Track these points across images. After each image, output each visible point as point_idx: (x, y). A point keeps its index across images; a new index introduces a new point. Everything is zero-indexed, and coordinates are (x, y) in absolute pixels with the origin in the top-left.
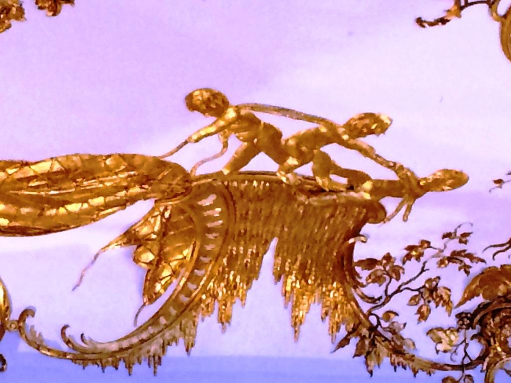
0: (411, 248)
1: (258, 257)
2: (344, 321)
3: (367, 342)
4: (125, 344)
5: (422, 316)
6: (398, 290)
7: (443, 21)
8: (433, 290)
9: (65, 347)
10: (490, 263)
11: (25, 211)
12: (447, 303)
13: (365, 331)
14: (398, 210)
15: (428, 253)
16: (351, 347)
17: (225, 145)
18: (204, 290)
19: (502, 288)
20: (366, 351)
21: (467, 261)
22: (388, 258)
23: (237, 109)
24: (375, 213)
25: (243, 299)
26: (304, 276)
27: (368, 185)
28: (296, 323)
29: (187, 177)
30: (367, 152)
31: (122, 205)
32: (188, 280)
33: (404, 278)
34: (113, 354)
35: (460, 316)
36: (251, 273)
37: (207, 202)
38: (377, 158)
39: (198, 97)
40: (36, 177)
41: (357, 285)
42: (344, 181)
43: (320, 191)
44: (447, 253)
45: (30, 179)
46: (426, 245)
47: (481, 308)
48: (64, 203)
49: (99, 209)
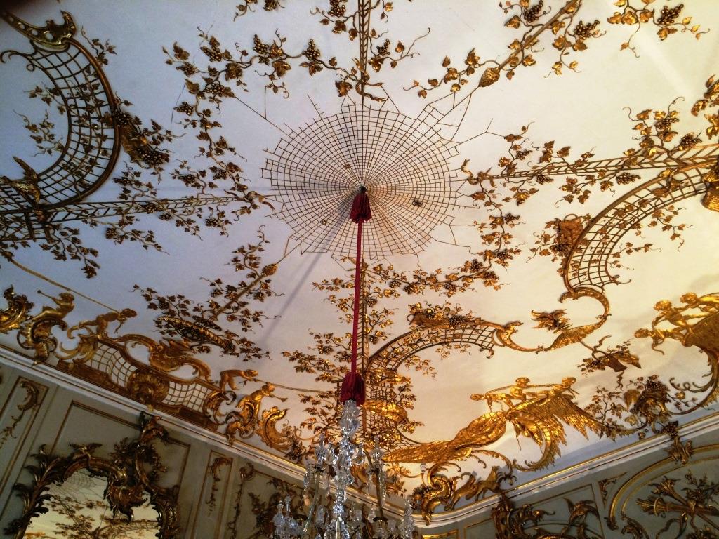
0: (593, 400)
1: (556, 421)
2: (598, 428)
3: (608, 432)
8: (615, 407)
10: (623, 392)
11: (484, 438)
12: (624, 409)
13: (605, 428)
16: (605, 435)
19: (636, 397)
21: (615, 395)
22: (591, 405)
24: (567, 397)
25: (565, 434)
28: (585, 435)
33: (604, 408)
34: (541, 464)
35: (631, 411)
36: (560, 426)
41: (591, 416)
47: (634, 406)
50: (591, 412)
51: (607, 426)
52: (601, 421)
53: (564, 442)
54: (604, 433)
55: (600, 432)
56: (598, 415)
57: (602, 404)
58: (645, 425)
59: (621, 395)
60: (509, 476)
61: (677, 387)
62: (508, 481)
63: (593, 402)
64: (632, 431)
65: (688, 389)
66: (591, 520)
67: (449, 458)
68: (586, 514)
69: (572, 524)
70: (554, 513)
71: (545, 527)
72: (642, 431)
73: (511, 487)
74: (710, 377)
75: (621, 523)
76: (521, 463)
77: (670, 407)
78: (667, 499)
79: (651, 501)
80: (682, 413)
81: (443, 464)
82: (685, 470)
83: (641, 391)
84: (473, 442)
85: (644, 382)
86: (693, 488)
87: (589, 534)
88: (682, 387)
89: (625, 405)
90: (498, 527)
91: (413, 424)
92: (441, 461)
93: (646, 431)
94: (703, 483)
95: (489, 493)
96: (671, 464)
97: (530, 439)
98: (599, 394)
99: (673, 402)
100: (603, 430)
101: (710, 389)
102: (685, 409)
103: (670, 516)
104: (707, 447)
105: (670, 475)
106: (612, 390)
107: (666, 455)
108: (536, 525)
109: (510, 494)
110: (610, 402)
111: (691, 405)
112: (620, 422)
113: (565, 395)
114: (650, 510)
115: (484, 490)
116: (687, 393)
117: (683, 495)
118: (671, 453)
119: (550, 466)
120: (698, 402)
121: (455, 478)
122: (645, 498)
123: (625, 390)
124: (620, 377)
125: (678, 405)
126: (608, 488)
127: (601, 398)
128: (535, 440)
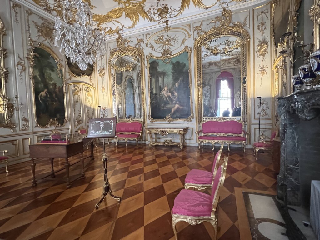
50: (147, 13)
52: (150, 16)
56: (149, 14)
57: (151, 11)
58: (161, 19)
59: (157, 9)
60: (121, 30)
61: (171, 10)
62: (121, 31)
63: (149, 10)
64: (157, 21)
65: (174, 11)
66: (142, 44)
67: (104, 21)
68: (141, 42)
69: (137, 45)
70: (133, 41)
71: (130, 45)
72: (159, 21)
73: (122, 33)
74: (180, 8)
75: (149, 45)
77: (168, 15)
78: (161, 40)
79: (157, 40)
80: (170, 18)
81: (102, 23)
82: (167, 34)
83: (162, 9)
84: (112, 17)
85: (164, 6)
86: (168, 38)
87: (141, 47)
88: (173, 10)
89: (157, 13)
90: (118, 44)
91: (92, 6)
92: (101, 22)
93: (160, 21)
94: (170, 37)
95: (115, 34)
96: (164, 32)
97: (130, 19)
98: (151, 7)
99: (169, 14)
100: (150, 19)
101: (179, 12)
102: (171, 16)
103: (161, 44)
104: (173, 28)
105: (163, 35)
106: (155, 7)
107: (164, 29)
108: (128, 44)
109: (122, 35)
110: (153, 11)
111: (173, 16)
112: (155, 18)
113: (142, 6)
114: (156, 43)
115: (114, 33)
116: (173, 12)
117: (165, 40)
118: (165, 28)
119: (134, 28)
120: (175, 15)
121: (106, 28)
122: (156, 40)
123: (158, 8)
124: (158, 3)
125: (170, 15)
126: (147, 36)
127: (151, 9)
128: (131, 19)
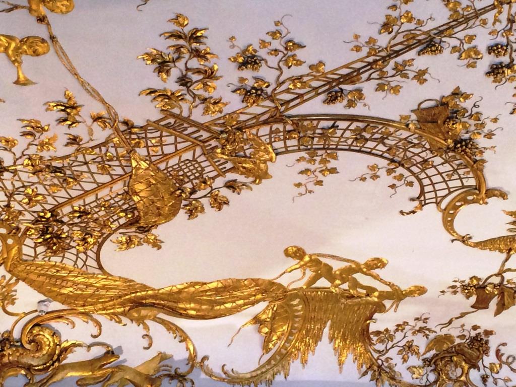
0: (398, 326)
1: (321, 330)
2: (365, 363)
3: (377, 373)
4: (254, 374)
5: (405, 360)
6: (392, 347)
7: (414, 212)
8: (410, 347)
9: (224, 376)
10: (439, 333)
11: (204, 307)
12: (417, 354)
13: (376, 368)
14: (392, 306)
15: (407, 328)
16: (369, 376)
17: (304, 274)
18: (294, 347)
19: (445, 346)
20: (376, 379)
21: (427, 332)
22: (387, 330)
23: (310, 256)
24: (380, 308)
25: (313, 351)
26: (344, 339)
27: (376, 294)
28: (341, 364)
29: (285, 290)
30: (376, 277)
31: (253, 304)
32: (285, 342)
33: (395, 341)
34: (247, 379)
35: (424, 360)
36: (317, 338)
37: (295, 302)
38: (381, 280)
39: (290, 250)
40: (210, 290)
41: (371, 344)
42: (364, 292)
43: (352, 297)
44: (417, 328)
45: (206, 291)
46: (406, 324)
47: (435, 356)
48: (224, 303)
49: (241, 306)
51: (379, 367)
53: (304, 362)
54: (370, 373)
55: (364, 368)
76: (214, 365)
